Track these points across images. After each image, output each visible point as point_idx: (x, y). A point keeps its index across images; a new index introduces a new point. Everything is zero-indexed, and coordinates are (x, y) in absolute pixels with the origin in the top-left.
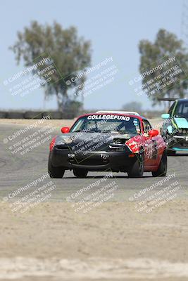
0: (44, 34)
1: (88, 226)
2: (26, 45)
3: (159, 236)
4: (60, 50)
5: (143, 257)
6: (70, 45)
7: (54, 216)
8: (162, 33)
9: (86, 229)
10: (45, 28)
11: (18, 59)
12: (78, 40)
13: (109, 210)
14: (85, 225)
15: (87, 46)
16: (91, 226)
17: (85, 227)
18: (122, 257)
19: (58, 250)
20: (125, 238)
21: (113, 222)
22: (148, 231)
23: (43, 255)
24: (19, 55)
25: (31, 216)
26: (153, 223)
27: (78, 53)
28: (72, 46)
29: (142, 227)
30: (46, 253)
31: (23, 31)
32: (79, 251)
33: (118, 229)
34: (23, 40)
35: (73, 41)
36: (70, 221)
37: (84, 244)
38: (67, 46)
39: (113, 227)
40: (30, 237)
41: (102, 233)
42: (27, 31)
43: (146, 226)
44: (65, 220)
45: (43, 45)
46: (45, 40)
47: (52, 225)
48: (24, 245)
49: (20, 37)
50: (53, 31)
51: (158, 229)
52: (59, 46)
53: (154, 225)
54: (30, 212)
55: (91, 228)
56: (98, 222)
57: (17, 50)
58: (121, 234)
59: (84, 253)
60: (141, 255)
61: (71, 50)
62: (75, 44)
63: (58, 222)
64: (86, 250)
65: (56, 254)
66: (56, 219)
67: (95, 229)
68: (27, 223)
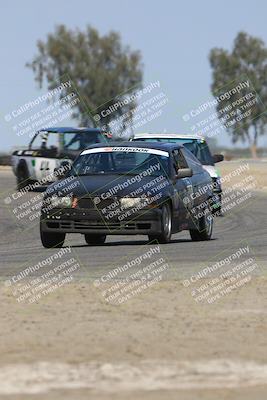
0: (75, 44)
1: (140, 316)
2: (50, 60)
3: (243, 327)
4: (98, 65)
5: (219, 357)
6: (112, 58)
7: (91, 303)
8: (241, 37)
9: (137, 320)
10: (76, 35)
11: (40, 79)
12: (122, 51)
13: (170, 291)
14: (136, 314)
15: (135, 59)
16: (145, 316)
17: (137, 317)
18: (189, 358)
19: (99, 350)
20: (194, 331)
21: (175, 309)
22: (226, 320)
23: (77, 359)
24: (41, 74)
25: (59, 303)
26: (233, 309)
27: (123, 69)
28: (116, 60)
29: (217, 314)
30: (81, 355)
31: (45, 41)
32: (129, 351)
33: (183, 319)
34: (46, 52)
35: (116, 53)
36: (114, 309)
37: (135, 341)
38: (108, 59)
39: (176, 315)
40: (58, 333)
41: (160, 325)
42: (51, 39)
43: (222, 313)
44: (107, 308)
45: (74, 59)
46: (76, 52)
47: (88, 316)
48: (49, 345)
49: (41, 49)
50: (87, 40)
51: (240, 317)
52: (97, 60)
53: (235, 311)
54: (58, 297)
55: (145, 319)
56: (154, 309)
57: (38, 68)
58: (188, 325)
59: (135, 354)
60: (216, 355)
61: (114, 66)
62: (119, 57)
63: (98, 310)
64: (138, 349)
65: (96, 356)
66: (95, 306)
67: (151, 319)
68: (54, 313)
